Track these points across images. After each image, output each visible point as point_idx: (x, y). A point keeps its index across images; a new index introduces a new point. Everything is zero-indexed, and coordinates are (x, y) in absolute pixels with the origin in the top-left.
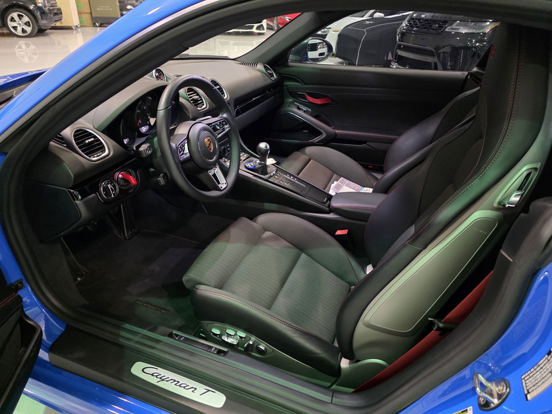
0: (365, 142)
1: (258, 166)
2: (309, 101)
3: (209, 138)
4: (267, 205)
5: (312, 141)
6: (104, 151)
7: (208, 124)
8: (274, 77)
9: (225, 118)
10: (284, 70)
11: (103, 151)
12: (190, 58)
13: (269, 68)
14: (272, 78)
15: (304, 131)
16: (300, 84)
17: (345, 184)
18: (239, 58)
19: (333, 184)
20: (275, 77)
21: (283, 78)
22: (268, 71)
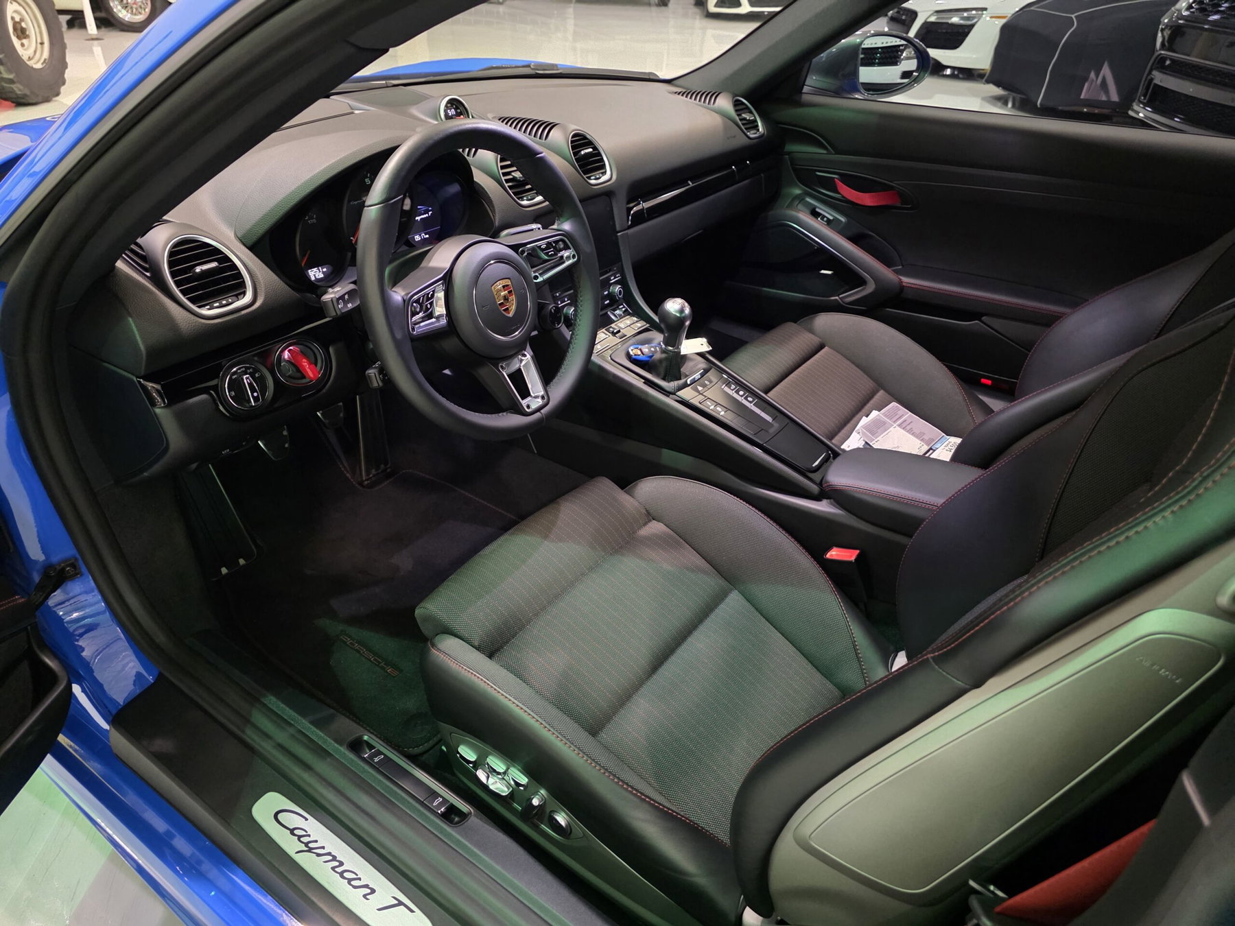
0: (977, 316)
1: (658, 356)
2: (843, 197)
3: (508, 282)
4: (669, 456)
5: (837, 298)
6: (242, 295)
7: (515, 248)
8: (758, 130)
9: (566, 234)
10: (789, 114)
11: (240, 294)
12: (560, 73)
13: (747, 108)
14: (752, 134)
15: (823, 272)
16: (825, 152)
17: (898, 422)
18: (681, 79)
19: (867, 416)
20: (760, 130)
21: (781, 134)
22: (743, 115)
